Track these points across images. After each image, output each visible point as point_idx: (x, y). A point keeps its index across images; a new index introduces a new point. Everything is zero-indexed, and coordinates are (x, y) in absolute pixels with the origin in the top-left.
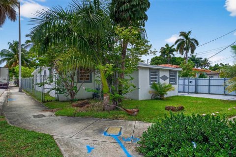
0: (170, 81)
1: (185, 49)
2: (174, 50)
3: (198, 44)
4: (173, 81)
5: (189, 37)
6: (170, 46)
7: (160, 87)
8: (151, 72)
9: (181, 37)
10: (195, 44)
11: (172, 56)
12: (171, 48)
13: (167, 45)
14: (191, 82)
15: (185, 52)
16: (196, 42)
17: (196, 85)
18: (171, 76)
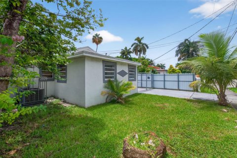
0: (129, 77)
1: (139, 51)
2: (131, 52)
3: (148, 48)
4: (132, 77)
5: (141, 42)
6: (128, 49)
7: (117, 86)
8: (106, 66)
9: (136, 42)
10: (146, 48)
11: (129, 57)
12: (128, 50)
13: (126, 48)
14: (148, 78)
15: (139, 53)
16: (147, 46)
17: (153, 81)
18: (130, 71)
